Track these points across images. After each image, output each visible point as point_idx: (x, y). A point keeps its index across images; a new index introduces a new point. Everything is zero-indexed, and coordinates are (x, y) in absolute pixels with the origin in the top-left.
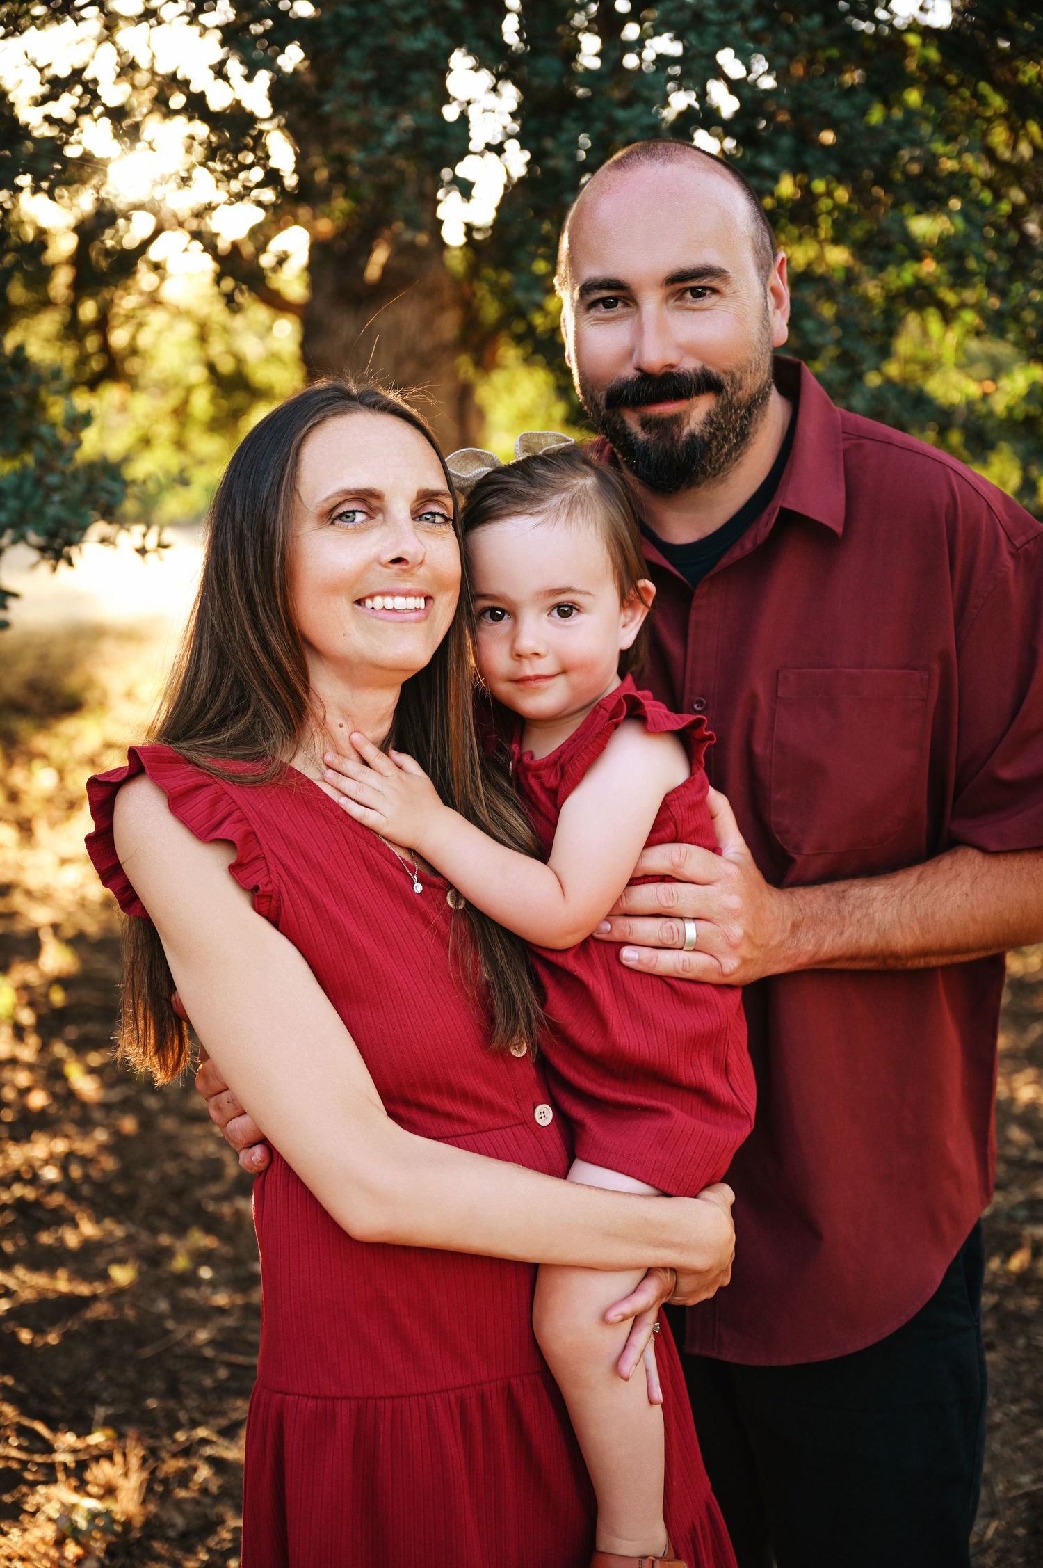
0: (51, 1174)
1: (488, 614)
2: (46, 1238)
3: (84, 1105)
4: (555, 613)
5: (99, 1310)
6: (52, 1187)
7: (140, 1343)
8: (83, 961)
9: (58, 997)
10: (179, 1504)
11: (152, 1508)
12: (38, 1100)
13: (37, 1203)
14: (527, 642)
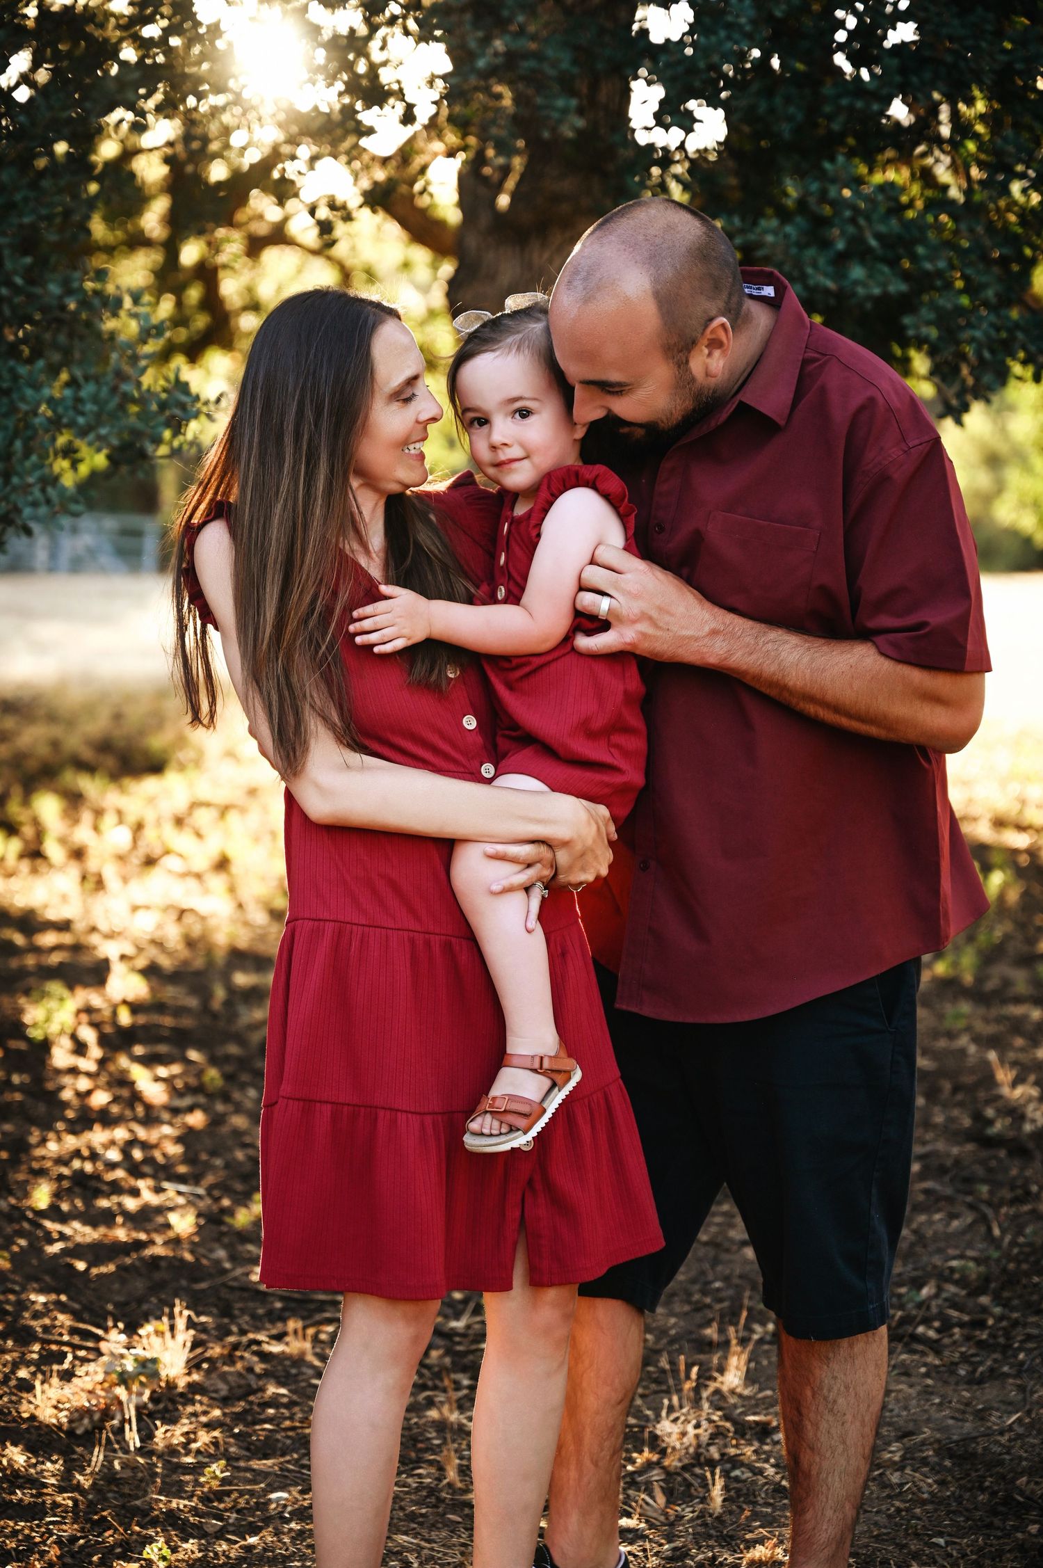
0: (114, 1155)
1: (476, 423)
2: (103, 1203)
3: (149, 1107)
4: (517, 415)
5: (159, 1250)
6: (112, 1166)
7: (197, 1280)
8: (152, 989)
9: (125, 1018)
10: (223, 1377)
11: (196, 1377)
12: (100, 1099)
13: (96, 1177)
14: (497, 437)
